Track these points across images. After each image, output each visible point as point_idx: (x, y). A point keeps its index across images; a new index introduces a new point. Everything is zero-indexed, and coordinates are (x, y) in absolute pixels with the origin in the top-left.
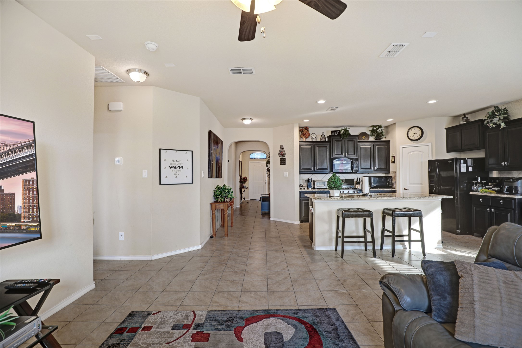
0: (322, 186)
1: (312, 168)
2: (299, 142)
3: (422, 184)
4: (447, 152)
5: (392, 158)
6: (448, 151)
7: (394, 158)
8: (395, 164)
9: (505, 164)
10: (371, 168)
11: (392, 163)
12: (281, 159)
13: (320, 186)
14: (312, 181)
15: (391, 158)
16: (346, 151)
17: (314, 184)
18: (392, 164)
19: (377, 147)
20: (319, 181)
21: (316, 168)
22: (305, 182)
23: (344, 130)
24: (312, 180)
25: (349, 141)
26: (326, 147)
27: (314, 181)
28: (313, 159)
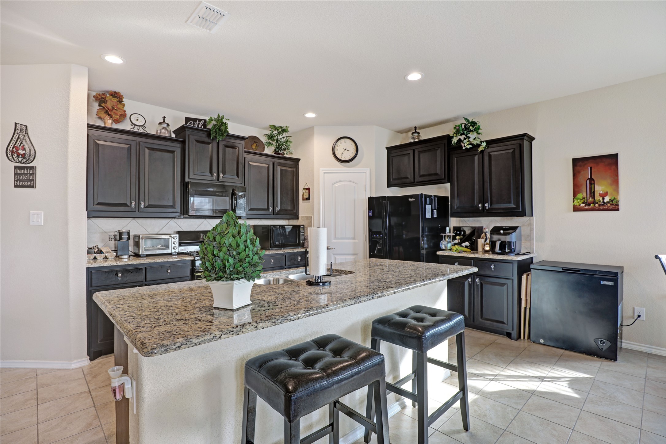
0: (159, 249)
1: (131, 203)
2: (88, 127)
3: (354, 239)
4: (388, 187)
5: (304, 191)
6: (389, 185)
7: (308, 191)
8: (309, 202)
9: (483, 206)
10: (268, 209)
11: (303, 200)
12: (16, 167)
13: (155, 249)
14: (131, 237)
15: (301, 192)
16: (221, 169)
17: (137, 244)
18: (303, 202)
19: (279, 168)
20: (150, 237)
21: (143, 204)
22: (110, 239)
23: (215, 120)
24: (131, 234)
25: (227, 146)
26: (172, 152)
27: (137, 237)
28: (133, 180)
